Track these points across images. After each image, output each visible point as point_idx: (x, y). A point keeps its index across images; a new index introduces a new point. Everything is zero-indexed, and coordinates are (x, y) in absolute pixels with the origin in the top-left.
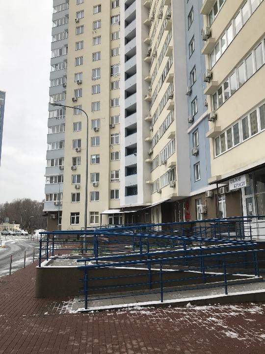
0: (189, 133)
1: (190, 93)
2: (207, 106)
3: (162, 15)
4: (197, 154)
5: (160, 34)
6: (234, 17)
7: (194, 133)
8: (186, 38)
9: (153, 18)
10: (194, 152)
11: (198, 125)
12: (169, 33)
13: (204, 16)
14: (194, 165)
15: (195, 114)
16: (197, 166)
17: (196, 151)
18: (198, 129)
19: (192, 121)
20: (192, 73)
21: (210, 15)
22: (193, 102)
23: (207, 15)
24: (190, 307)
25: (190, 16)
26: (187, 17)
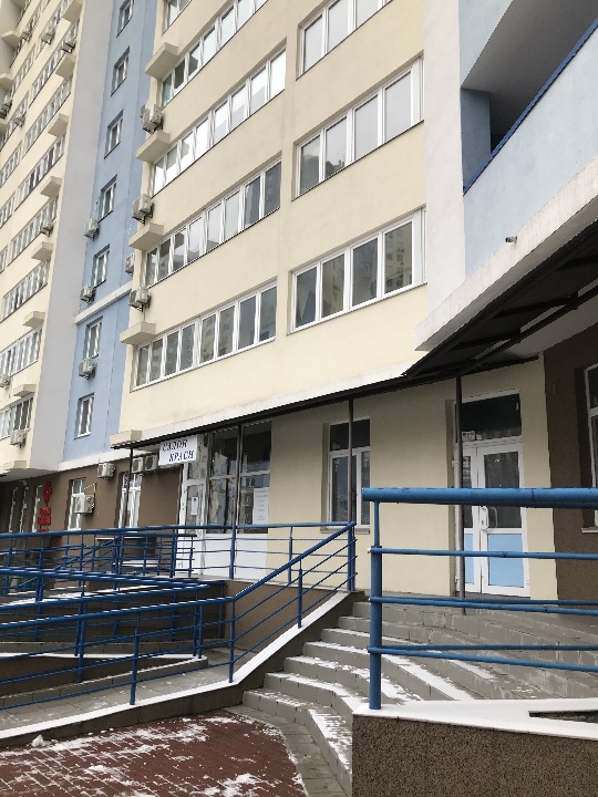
0: (79, 324)
1: (95, 235)
2: (130, 272)
3: (53, 36)
4: (91, 375)
5: (40, 76)
6: (215, 108)
7: (91, 325)
8: (103, 108)
9: (28, 35)
10: (84, 369)
11: (102, 310)
12: (64, 84)
13: (153, 80)
14: (81, 399)
15: (100, 283)
16: (86, 403)
17: (89, 368)
18: (101, 318)
19: (91, 299)
20: (106, 192)
21: (164, 84)
22: (98, 257)
23: (159, 80)
24: (40, 746)
25: (119, 67)
26: (112, 68)
